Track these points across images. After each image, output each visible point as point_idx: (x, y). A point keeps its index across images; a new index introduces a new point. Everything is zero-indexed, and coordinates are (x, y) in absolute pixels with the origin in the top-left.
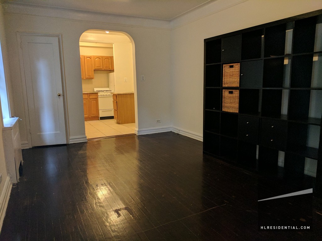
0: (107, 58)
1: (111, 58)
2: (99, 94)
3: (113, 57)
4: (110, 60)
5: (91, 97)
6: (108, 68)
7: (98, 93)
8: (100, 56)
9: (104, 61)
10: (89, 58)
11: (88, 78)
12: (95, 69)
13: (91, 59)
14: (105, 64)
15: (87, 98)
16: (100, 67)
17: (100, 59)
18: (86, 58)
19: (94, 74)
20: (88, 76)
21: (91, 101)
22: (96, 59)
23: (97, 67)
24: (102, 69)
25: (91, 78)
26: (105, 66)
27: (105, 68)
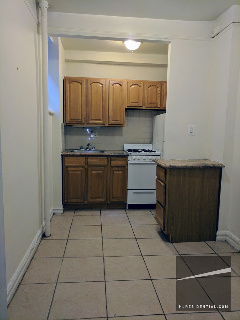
0: (154, 84)
1: (162, 85)
2: (130, 158)
3: (166, 82)
4: (159, 89)
5: (114, 163)
6: (153, 105)
7: (128, 155)
8: (141, 81)
9: (146, 92)
10: (118, 85)
11: (112, 123)
12: (128, 106)
13: (121, 86)
14: (148, 98)
15: (106, 164)
16: (137, 103)
17: (140, 87)
18: (112, 85)
19: (124, 117)
20: (113, 120)
21: (113, 171)
22: (131, 86)
23: (132, 102)
24: (142, 107)
25: (119, 124)
26: (148, 101)
27: (147, 105)
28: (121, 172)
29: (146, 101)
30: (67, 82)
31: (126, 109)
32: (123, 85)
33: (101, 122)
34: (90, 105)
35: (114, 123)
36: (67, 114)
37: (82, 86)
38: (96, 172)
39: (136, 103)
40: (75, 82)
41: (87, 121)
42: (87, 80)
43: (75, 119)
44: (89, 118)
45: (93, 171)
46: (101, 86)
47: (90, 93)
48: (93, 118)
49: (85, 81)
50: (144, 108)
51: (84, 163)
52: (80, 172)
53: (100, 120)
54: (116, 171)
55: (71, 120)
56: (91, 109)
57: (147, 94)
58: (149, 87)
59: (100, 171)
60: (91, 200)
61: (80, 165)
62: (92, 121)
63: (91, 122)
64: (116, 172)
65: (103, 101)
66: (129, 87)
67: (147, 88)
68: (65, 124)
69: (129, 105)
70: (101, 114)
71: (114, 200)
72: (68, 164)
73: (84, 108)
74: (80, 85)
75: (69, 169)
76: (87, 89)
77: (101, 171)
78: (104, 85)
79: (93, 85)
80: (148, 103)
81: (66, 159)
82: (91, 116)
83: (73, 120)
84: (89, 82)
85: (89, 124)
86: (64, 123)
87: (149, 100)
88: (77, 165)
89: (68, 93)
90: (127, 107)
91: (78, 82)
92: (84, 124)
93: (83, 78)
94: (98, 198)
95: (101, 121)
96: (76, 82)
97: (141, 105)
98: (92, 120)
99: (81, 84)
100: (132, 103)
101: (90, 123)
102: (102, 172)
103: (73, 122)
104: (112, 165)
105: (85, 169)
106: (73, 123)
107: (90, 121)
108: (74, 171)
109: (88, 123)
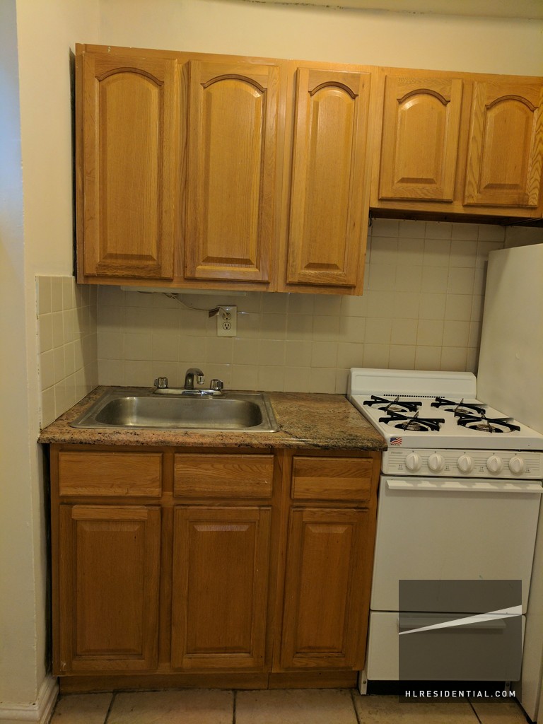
0: (515, 93)
2: (390, 462)
6: (503, 197)
7: (380, 448)
8: (449, 77)
9: (476, 132)
10: (337, 92)
11: (304, 280)
12: (381, 200)
13: (354, 97)
14: (481, 159)
15: (269, 489)
16: (428, 186)
17: (445, 102)
18: (311, 94)
19: (364, 249)
20: (310, 266)
21: (305, 524)
22: (401, 102)
23: (403, 180)
24: (449, 202)
25: (334, 282)
26: (480, 175)
27: (474, 196)
28: (340, 530)
29: (472, 177)
30: (89, 69)
31: (374, 213)
32: (362, 96)
33: (250, 272)
34: (200, 191)
35: (313, 280)
36: (87, 232)
37: (161, 95)
38: (214, 528)
39: (420, 186)
40: (127, 75)
41: (185, 267)
42: (189, 62)
43: (126, 257)
44: (193, 252)
45: (199, 521)
46: (257, 95)
47: (201, 131)
48: (213, 253)
49: (177, 68)
50: (458, 208)
51: (158, 483)
52: (137, 527)
53: (246, 262)
54: (316, 523)
55: (109, 261)
56: (206, 208)
57: (479, 139)
58: (489, 108)
59: (237, 522)
60: (187, 662)
61: (133, 493)
62: (208, 267)
63: (204, 270)
64: (315, 530)
65: (262, 172)
66: (392, 101)
67: (483, 108)
68: (81, 281)
69: (390, 195)
70: (254, 236)
71: (300, 662)
72: (75, 487)
73: (171, 202)
74: (154, 91)
75: (78, 512)
76: (188, 108)
77: (245, 523)
78: (270, 93)
79: (217, 88)
80: (479, 186)
81: (62, 465)
82: (205, 242)
83: (120, 262)
84: (197, 75)
85: (193, 280)
86: (75, 274)
87: (486, 171)
88: (119, 492)
89: (93, 130)
90: (376, 205)
91: (144, 74)
92: (170, 280)
93: (169, 56)
94: (226, 650)
95: (252, 270)
96: (134, 71)
97: (448, 195)
98: (209, 260)
99: (159, 84)
100: (405, 185)
101: (197, 275)
102: (244, 528)
103: (117, 268)
104: (297, 495)
105: (162, 511)
106: (119, 273)
107: (200, 267)
108: (108, 521)
109: (188, 274)
